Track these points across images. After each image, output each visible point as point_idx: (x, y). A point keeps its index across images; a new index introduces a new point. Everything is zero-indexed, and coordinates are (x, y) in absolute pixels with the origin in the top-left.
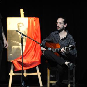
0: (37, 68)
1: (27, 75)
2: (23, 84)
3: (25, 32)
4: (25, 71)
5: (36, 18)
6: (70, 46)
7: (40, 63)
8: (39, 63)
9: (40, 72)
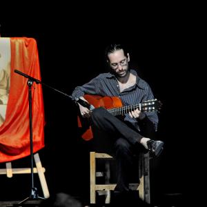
0: (37, 157)
1: (14, 175)
2: (33, 193)
3: (5, 72)
4: (9, 165)
5: (29, 39)
6: (151, 102)
7: (43, 146)
8: (41, 146)
9: (43, 166)
